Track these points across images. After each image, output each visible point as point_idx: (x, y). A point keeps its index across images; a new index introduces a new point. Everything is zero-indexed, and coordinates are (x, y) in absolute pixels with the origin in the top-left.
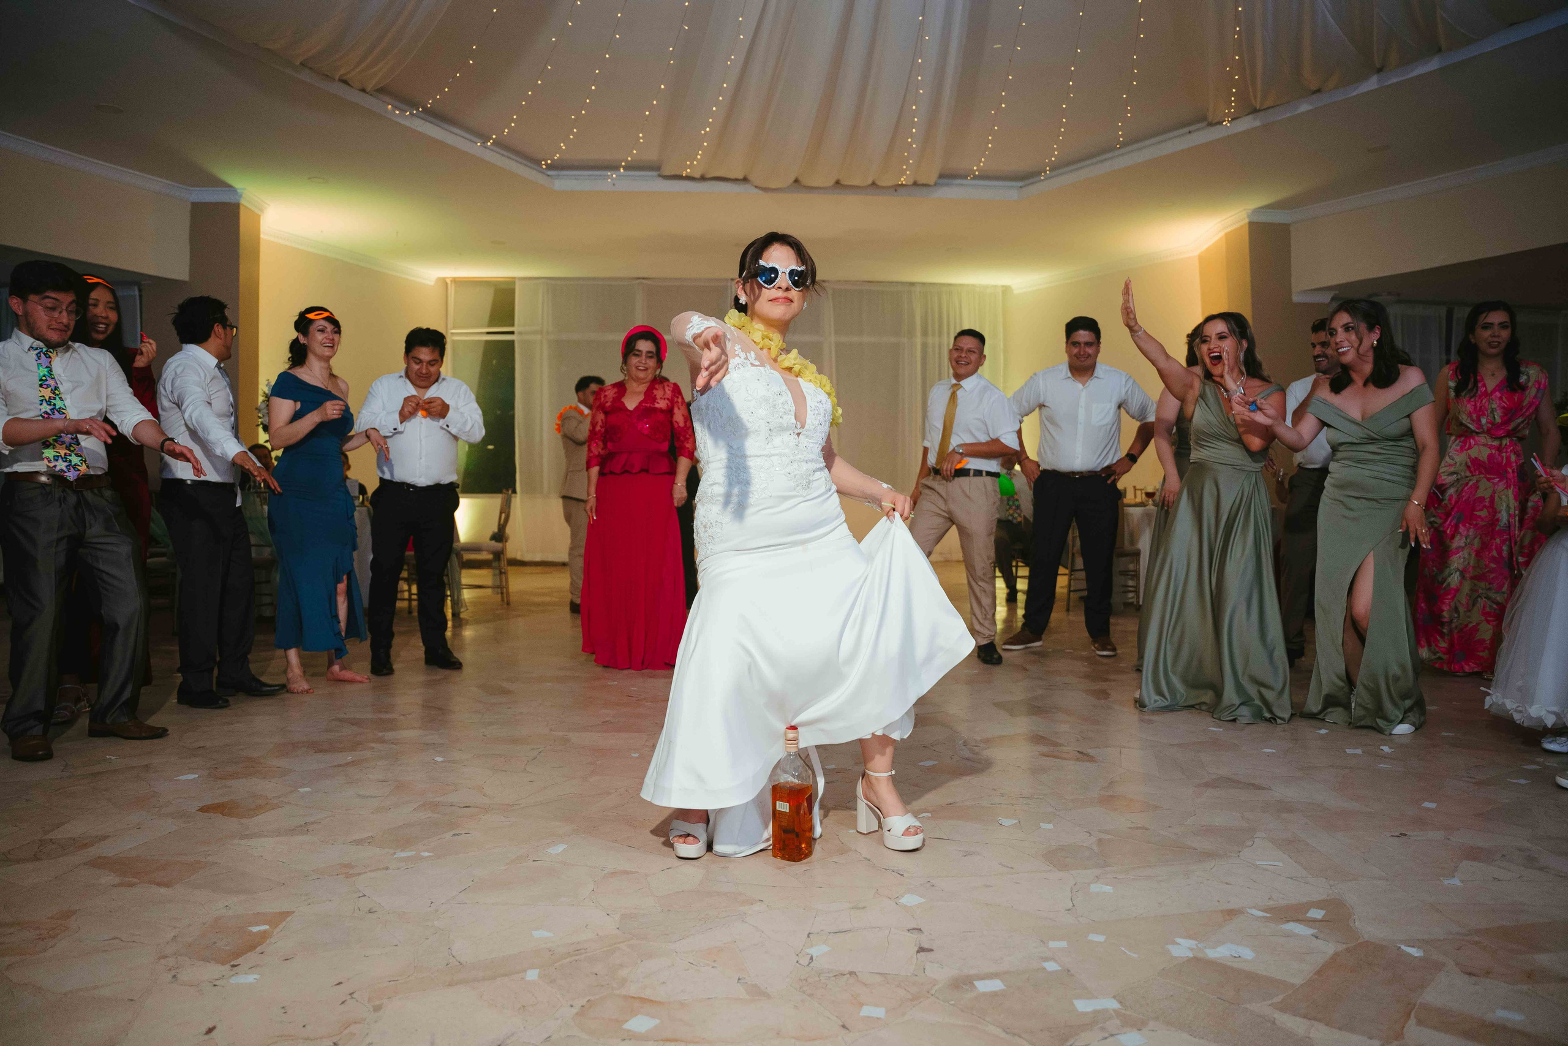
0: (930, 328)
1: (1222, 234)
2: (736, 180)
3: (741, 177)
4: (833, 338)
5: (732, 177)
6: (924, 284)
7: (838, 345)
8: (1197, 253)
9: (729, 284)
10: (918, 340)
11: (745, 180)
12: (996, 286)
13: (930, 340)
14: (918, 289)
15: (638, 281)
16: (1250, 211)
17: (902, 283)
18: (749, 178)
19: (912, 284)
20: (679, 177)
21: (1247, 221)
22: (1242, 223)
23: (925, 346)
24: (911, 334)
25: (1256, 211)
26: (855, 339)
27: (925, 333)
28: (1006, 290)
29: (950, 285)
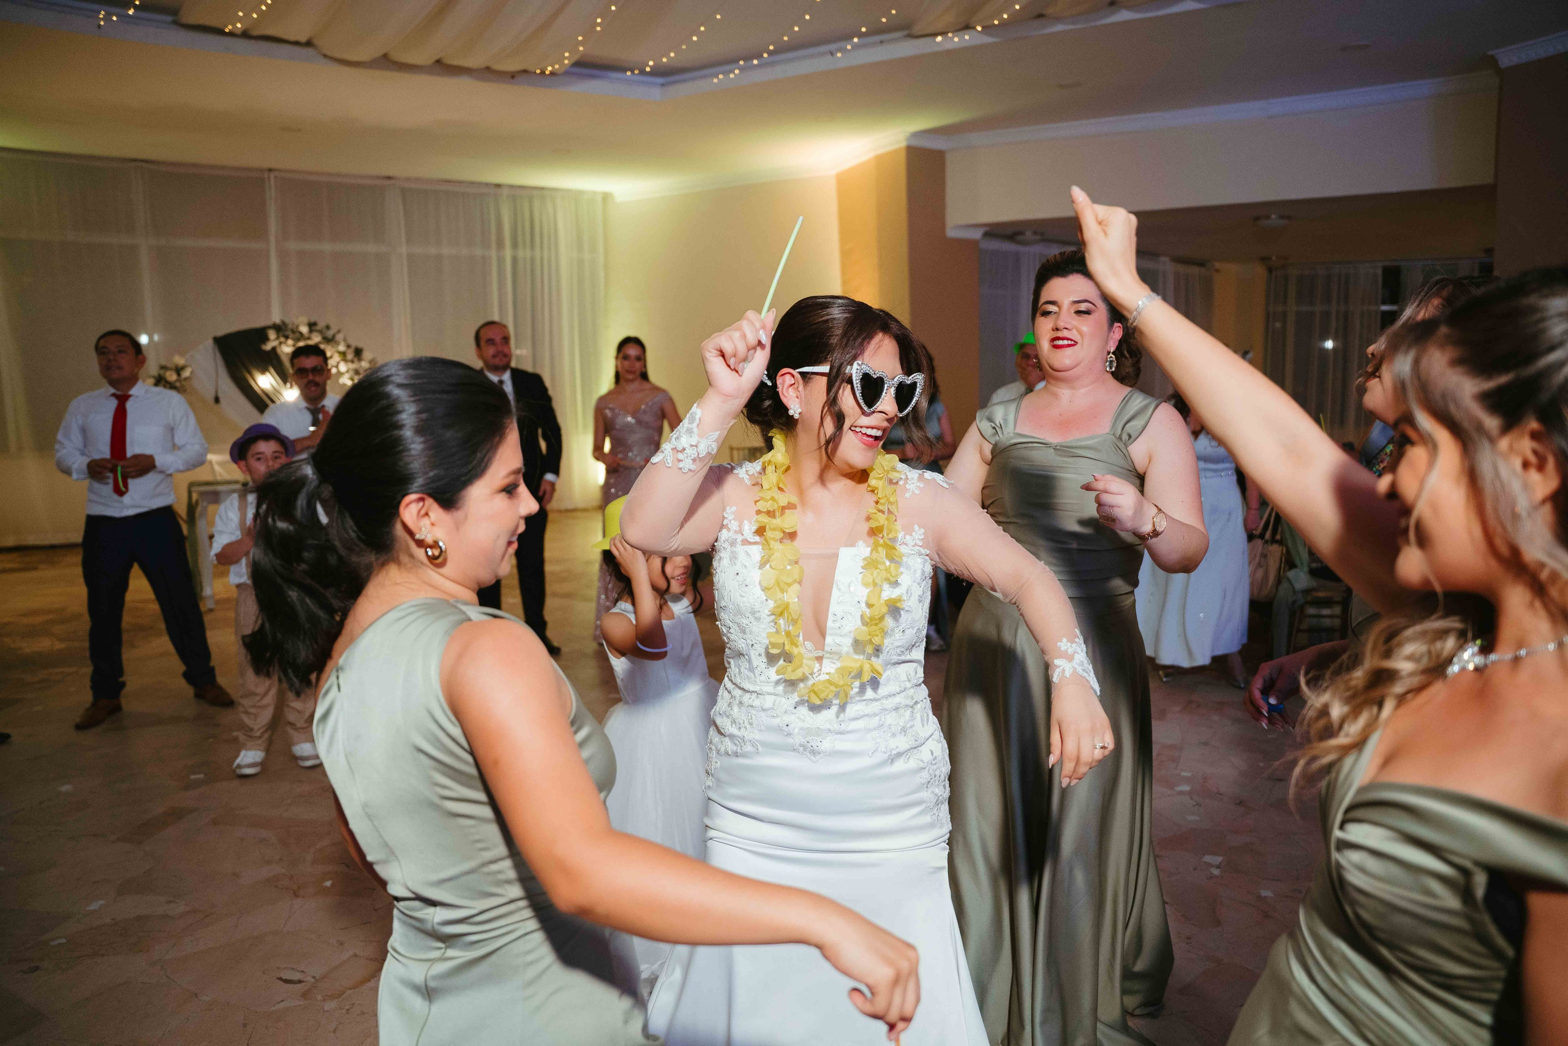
0: (520, 239)
1: (872, 154)
2: (296, 43)
3: (303, 39)
4: (404, 250)
5: (292, 38)
6: (512, 187)
7: (411, 257)
8: (834, 172)
9: (266, 175)
10: (508, 253)
11: (309, 44)
12: (594, 193)
13: (520, 253)
14: (505, 192)
15: (133, 164)
16: (908, 134)
17: (487, 185)
18: (316, 42)
19: (498, 186)
20: (220, 32)
21: (904, 144)
22: (896, 146)
23: (515, 260)
24: (500, 245)
25: (916, 135)
26: (432, 250)
27: (515, 245)
28: (606, 197)
29: (542, 189)
